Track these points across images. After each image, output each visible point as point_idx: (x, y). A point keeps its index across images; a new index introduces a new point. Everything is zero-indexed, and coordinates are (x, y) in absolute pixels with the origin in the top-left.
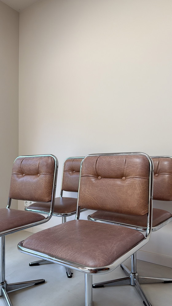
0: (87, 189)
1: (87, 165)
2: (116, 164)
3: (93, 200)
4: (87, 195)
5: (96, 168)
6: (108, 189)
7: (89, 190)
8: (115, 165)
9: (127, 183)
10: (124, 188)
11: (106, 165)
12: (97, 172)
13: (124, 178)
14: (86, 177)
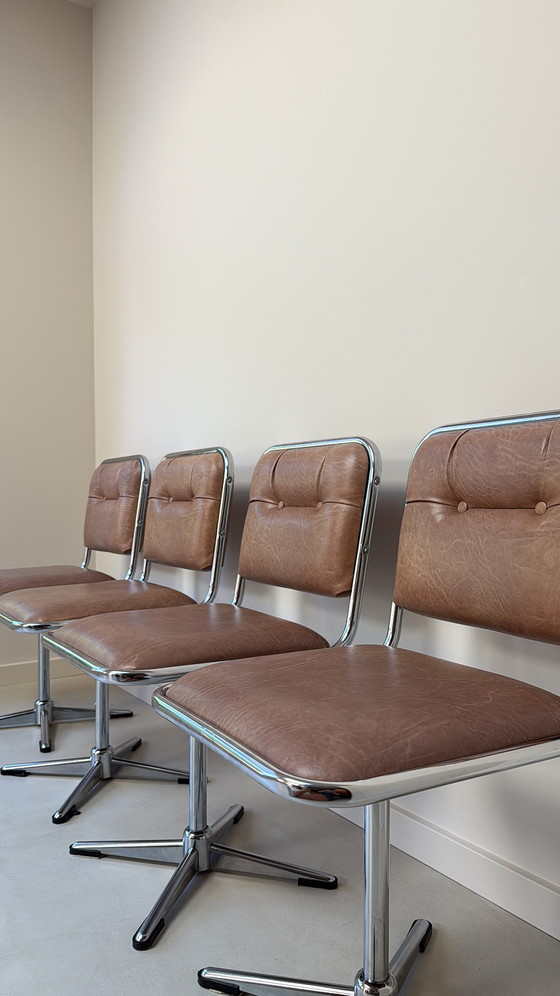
0: (416, 547)
1: (422, 462)
2: (513, 455)
3: (431, 582)
4: (416, 566)
5: (448, 474)
6: (480, 547)
7: (422, 550)
8: (510, 457)
9: (544, 523)
10: (532, 541)
11: (480, 459)
12: (451, 488)
13: (541, 506)
14: (417, 504)
